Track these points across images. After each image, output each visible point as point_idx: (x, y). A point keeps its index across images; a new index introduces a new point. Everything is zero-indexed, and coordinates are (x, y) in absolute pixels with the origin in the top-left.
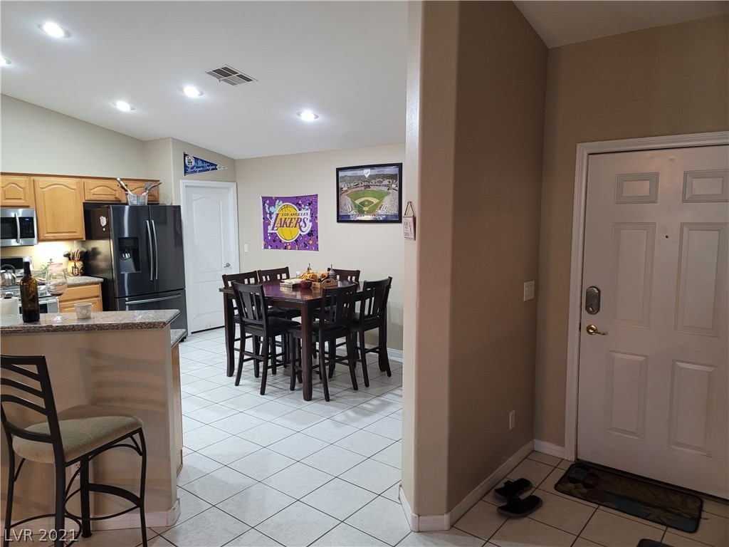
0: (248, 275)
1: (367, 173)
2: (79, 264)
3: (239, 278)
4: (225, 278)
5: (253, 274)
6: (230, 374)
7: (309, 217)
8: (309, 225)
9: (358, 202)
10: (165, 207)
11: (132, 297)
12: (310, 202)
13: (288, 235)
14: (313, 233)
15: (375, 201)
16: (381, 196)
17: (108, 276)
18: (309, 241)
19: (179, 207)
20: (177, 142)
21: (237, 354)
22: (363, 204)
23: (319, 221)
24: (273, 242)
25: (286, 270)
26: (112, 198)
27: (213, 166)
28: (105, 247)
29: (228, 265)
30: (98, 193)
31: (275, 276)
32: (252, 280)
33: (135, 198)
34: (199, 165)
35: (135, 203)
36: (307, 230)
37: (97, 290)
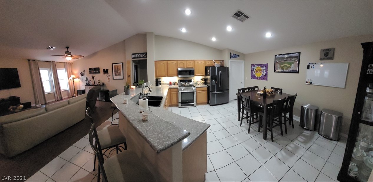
0: (246, 89)
1: (286, 56)
2: (204, 82)
3: (243, 90)
4: (239, 90)
5: (247, 88)
6: (239, 120)
7: (265, 70)
8: (265, 73)
9: (282, 66)
10: (226, 67)
11: (217, 91)
12: (266, 66)
13: (258, 75)
14: (266, 75)
15: (289, 65)
16: (290, 64)
17: (209, 85)
18: (265, 77)
19: (228, 67)
20: (229, 50)
21: (241, 114)
22: (284, 66)
23: (268, 72)
24: (254, 77)
25: (258, 87)
26: (212, 65)
27: (239, 56)
28: (209, 77)
29: (242, 83)
30: (209, 64)
31: (254, 89)
32: (247, 90)
33: (217, 65)
34: (235, 56)
35: (217, 66)
36: (264, 74)
37: (206, 89)
